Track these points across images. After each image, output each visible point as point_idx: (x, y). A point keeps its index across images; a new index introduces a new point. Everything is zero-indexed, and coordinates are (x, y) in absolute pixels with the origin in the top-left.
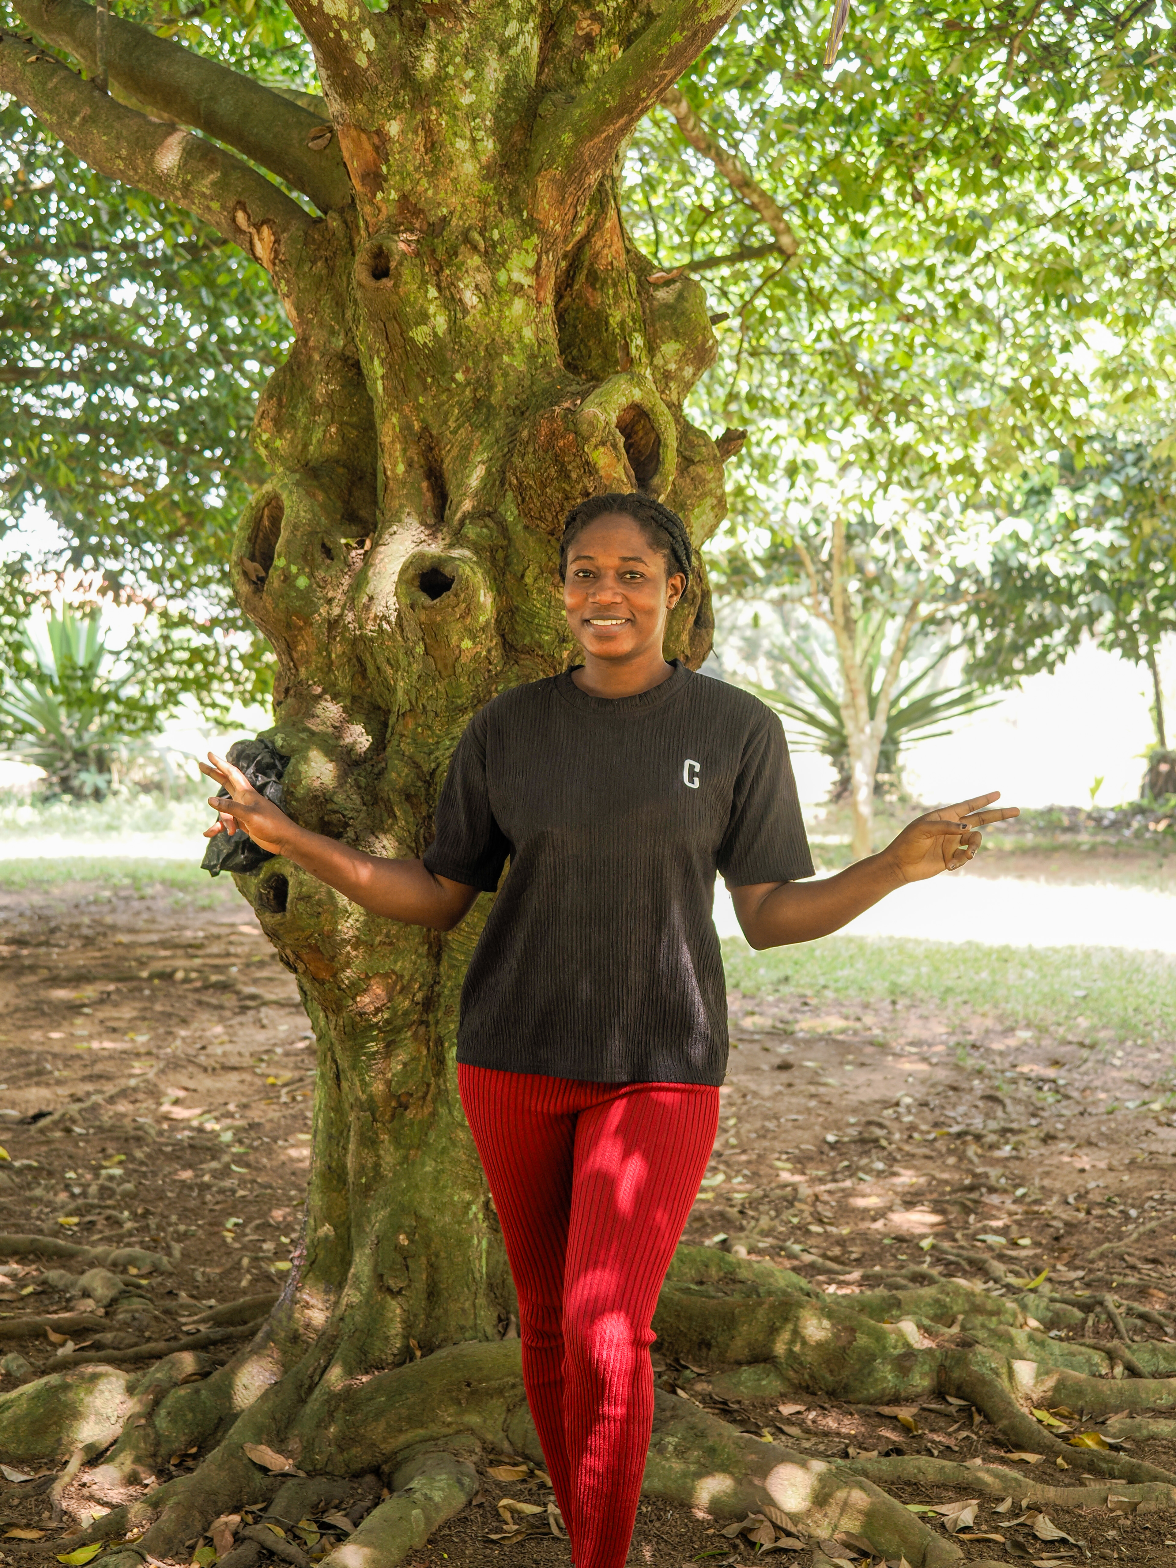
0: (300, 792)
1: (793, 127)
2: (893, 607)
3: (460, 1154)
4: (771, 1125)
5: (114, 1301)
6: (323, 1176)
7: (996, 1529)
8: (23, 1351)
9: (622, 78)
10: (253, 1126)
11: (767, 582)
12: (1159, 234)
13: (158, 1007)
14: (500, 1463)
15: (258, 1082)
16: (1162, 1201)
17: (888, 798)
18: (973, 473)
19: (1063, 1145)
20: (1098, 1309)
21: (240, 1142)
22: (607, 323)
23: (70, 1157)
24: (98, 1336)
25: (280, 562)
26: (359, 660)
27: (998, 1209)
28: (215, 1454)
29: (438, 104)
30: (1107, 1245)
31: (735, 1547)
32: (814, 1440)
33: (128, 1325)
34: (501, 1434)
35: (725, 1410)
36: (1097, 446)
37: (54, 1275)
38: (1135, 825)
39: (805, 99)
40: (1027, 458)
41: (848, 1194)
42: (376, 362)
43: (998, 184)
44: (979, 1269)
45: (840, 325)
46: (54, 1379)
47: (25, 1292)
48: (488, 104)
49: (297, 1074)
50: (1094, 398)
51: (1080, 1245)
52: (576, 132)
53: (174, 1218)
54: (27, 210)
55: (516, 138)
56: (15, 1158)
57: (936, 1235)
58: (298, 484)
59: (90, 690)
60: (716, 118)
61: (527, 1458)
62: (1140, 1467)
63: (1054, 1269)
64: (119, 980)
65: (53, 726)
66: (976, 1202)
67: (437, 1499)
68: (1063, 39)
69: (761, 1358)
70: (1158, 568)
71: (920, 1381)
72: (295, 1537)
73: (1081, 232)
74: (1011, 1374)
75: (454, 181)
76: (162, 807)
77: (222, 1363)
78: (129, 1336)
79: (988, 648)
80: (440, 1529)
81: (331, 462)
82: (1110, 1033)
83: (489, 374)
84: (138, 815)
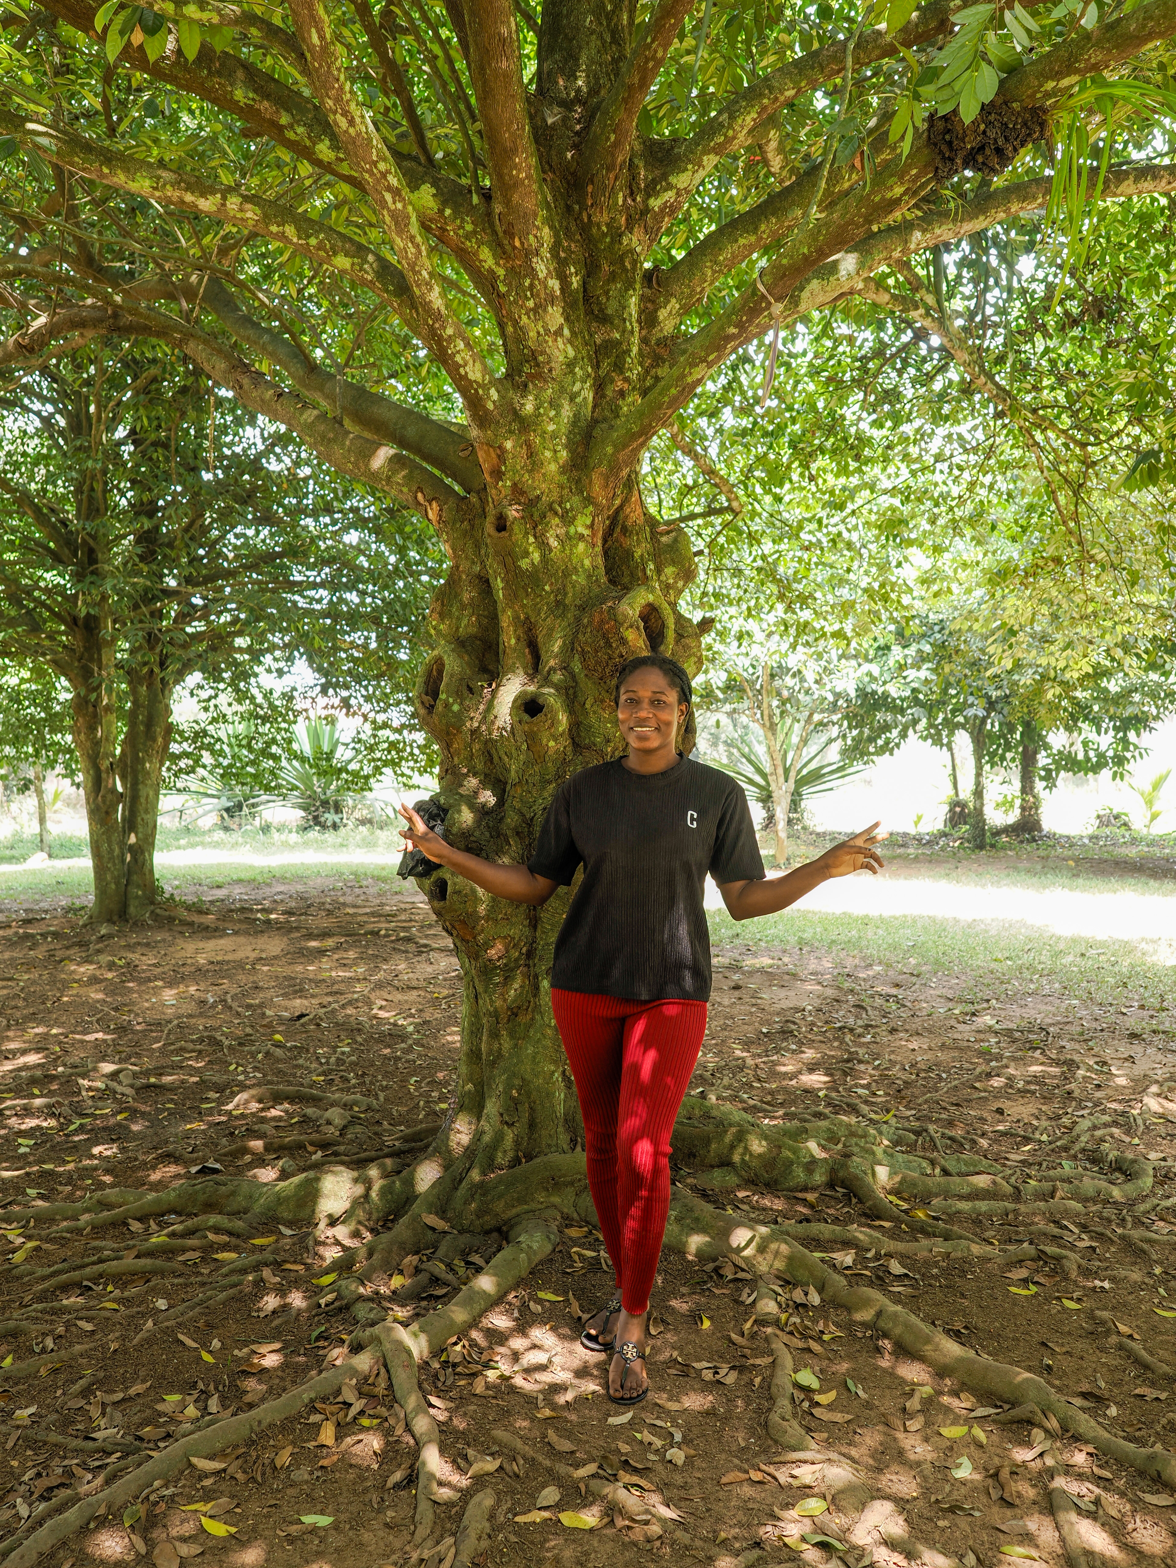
0: (455, 830)
1: (739, 439)
2: (798, 716)
3: (549, 1043)
4: (729, 1022)
5: (345, 1127)
6: (467, 1055)
7: (866, 1268)
8: (292, 1156)
9: (641, 414)
10: (425, 1022)
11: (725, 701)
12: (953, 499)
13: (370, 952)
14: (572, 1226)
15: (429, 996)
16: (961, 1068)
17: (796, 827)
18: (846, 638)
19: (902, 1035)
20: (924, 1134)
21: (418, 1032)
22: (633, 556)
23: (319, 1041)
24: (336, 1148)
25: (443, 696)
26: (489, 753)
27: (864, 1073)
28: (404, 1220)
29: (534, 431)
30: (929, 1095)
31: (711, 1277)
32: (757, 1213)
33: (353, 1141)
34: (572, 1209)
35: (704, 1195)
36: (917, 621)
37: (310, 1111)
38: (941, 843)
39: (746, 422)
40: (876, 631)
41: (775, 1064)
42: (499, 580)
43: (859, 470)
44: (853, 1109)
45: (766, 552)
46: (311, 1174)
47: (293, 1121)
48: (563, 430)
49: (451, 992)
50: (915, 594)
51: (913, 1095)
52: (615, 446)
53: (380, 1077)
54: (296, 490)
55: (580, 450)
56: (287, 1041)
57: (827, 1089)
58: (453, 650)
59: (331, 766)
60: (694, 434)
61: (588, 1223)
62: (951, 1230)
63: (898, 1109)
64: (347, 935)
65: (309, 786)
66: (851, 1069)
67: (535, 1248)
68: (896, 386)
69: (725, 1163)
70: (953, 692)
71: (819, 1178)
72: (452, 1270)
73: (908, 498)
74: (874, 1174)
75: (544, 475)
76: (372, 833)
77: (409, 1165)
78: (354, 1149)
79: (854, 739)
80: (536, 1265)
81: (472, 638)
82: (929, 968)
83: (564, 587)
84: (358, 838)
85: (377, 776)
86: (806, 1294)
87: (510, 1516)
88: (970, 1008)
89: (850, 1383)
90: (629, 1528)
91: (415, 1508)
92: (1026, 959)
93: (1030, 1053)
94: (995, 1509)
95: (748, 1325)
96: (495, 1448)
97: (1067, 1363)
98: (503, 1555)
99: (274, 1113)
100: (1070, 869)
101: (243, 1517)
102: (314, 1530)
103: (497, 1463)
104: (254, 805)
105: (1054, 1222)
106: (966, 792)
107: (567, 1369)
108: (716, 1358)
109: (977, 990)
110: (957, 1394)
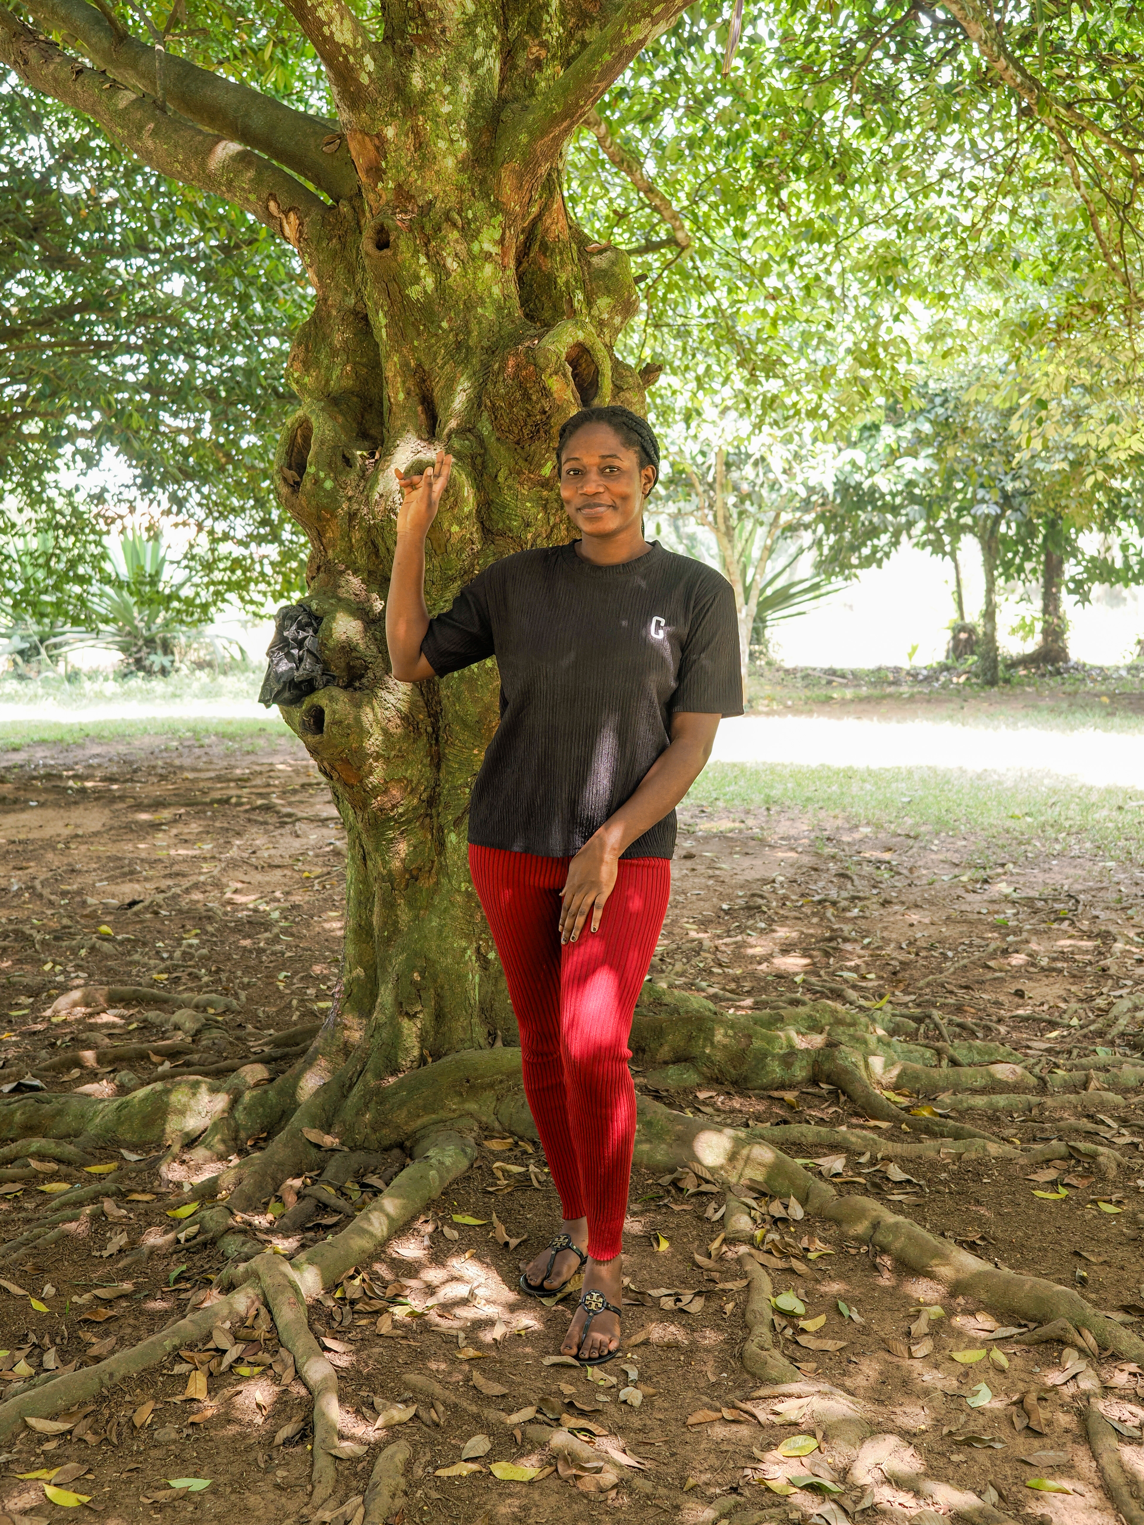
0: (331, 643)
2: (761, 517)
3: (458, 912)
5: (198, 1032)
6: (355, 932)
7: (859, 1174)
8: (132, 1068)
9: (565, 90)
10: (294, 907)
11: (668, 498)
12: (965, 229)
13: (218, 824)
14: (493, 1137)
15: (297, 876)
16: (971, 945)
17: (758, 663)
19: (896, 908)
20: (927, 1021)
21: (286, 918)
22: (555, 283)
23: (159, 932)
24: (187, 1057)
25: (311, 470)
26: (373, 543)
27: (851, 953)
28: (282, 1136)
29: (424, 113)
30: (931, 977)
31: (669, 1192)
32: (723, 1116)
33: (211, 1049)
34: (493, 1117)
35: (657, 1096)
37: (152, 1015)
38: (942, 679)
39: (693, 129)
41: (740, 946)
42: (381, 314)
44: (838, 995)
45: (723, 303)
46: (158, 1086)
47: (131, 1027)
48: (462, 113)
49: (325, 870)
51: (912, 977)
52: (530, 133)
53: (239, 973)
54: (98, 220)
55: (484, 139)
56: (117, 933)
57: (806, 973)
58: (323, 409)
59: (157, 592)
60: (626, 143)
61: (512, 1134)
62: (962, 1128)
63: (893, 994)
64: (187, 805)
65: (128, 620)
66: (834, 948)
67: (448, 1164)
68: (890, 79)
69: (682, 1058)
70: (959, 485)
71: (800, 1073)
72: (343, 1194)
73: (905, 228)
74: (867, 1066)
75: (438, 173)
76: (214, 680)
77: (283, 1072)
78: (211, 1056)
79: (832, 548)
80: (450, 1184)
81: (348, 393)
82: (929, 828)
83: (467, 323)
84: (196, 686)
85: (219, 603)
86: (786, 1207)
87: (430, 1469)
88: (982, 874)
89: (842, 1306)
90: (577, 1477)
91: (312, 1465)
92: (1050, 815)
93: (1055, 926)
94: (1020, 1440)
95: (716, 1244)
96: (408, 1394)
97: (1104, 1275)
98: (423, 1513)
99: (106, 1018)
100: (1103, 706)
101: (97, 1484)
102: (186, 1496)
103: (411, 1411)
104: (56, 646)
105: (1088, 1116)
106: (974, 615)
107: (494, 1302)
108: (677, 1283)
109: (989, 852)
110: (972, 1314)
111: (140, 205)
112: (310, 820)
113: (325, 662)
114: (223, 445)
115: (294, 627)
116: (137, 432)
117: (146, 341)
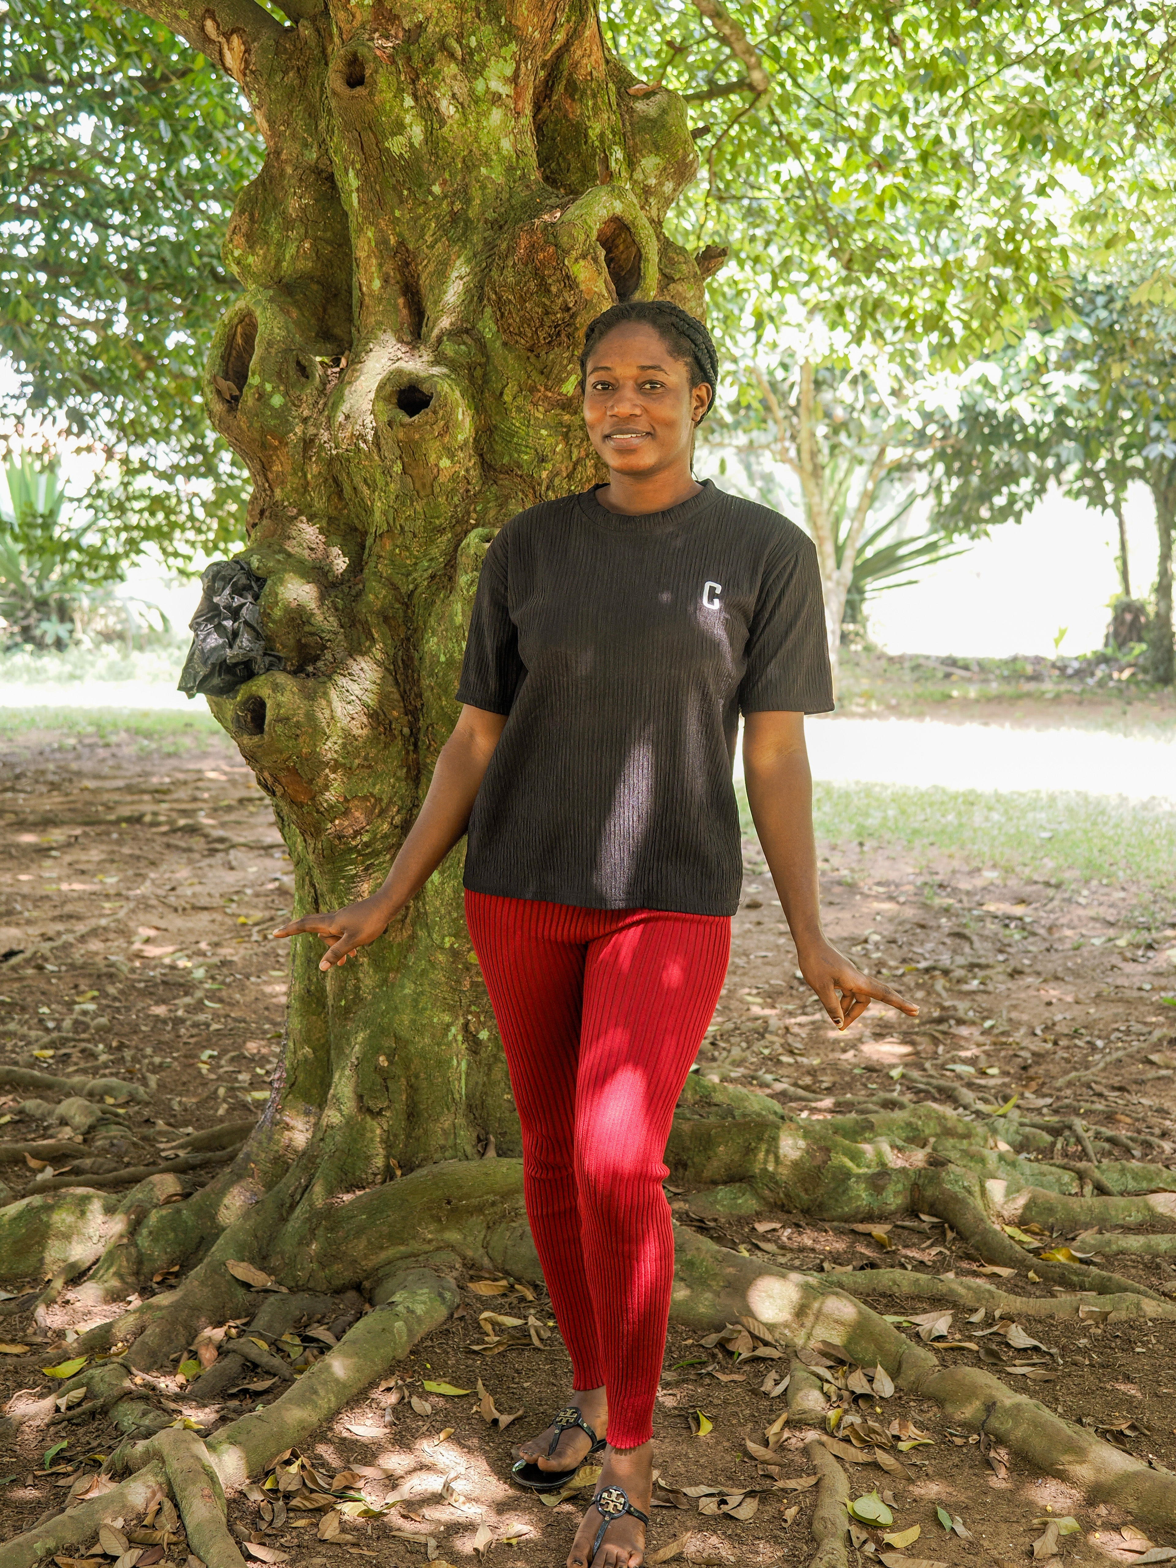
0: (277, 613)
2: (861, 453)
3: (439, 976)
4: (740, 961)
5: (92, 1128)
6: (302, 999)
7: (970, 1338)
8: (2, 1175)
10: (224, 963)
11: (737, 425)
12: (1136, 73)
13: (126, 850)
14: (480, 1278)
15: (229, 921)
16: (1128, 1032)
17: (853, 647)
19: (1030, 980)
20: (1067, 1133)
21: (213, 978)
22: (586, 136)
23: (43, 993)
24: (76, 1162)
25: (254, 380)
26: (335, 480)
27: (966, 1039)
28: (199, 1270)
30: (1073, 1074)
31: (714, 1356)
32: (789, 1256)
33: (108, 1152)
34: (481, 1251)
35: (702, 1227)
37: (31, 1104)
38: (1099, 673)
41: (818, 1026)
42: (351, 173)
44: (948, 1096)
46: (36, 1200)
47: (3, 1120)
49: (267, 914)
51: (1048, 1074)
53: (149, 1051)
57: (905, 1065)
58: (271, 300)
59: (51, 538)
61: (507, 1274)
62: (1110, 1279)
63: (1022, 1096)
64: (86, 824)
65: (13, 575)
66: (944, 1033)
67: (419, 1312)
69: (735, 1177)
70: (1126, 414)
71: (894, 1199)
72: (279, 1350)
73: (1056, 69)
74: (984, 1192)
76: (125, 657)
77: (203, 1185)
78: (108, 1162)
79: (954, 495)
80: (422, 1340)
81: (305, 278)
82: (1076, 873)
83: (466, 188)
84: (101, 665)
85: (133, 556)
86: (871, 1380)
88: (1145, 937)
89: (943, 1515)
95: (776, 1427)
106: (1143, 590)
107: (476, 1500)
108: (722, 1479)
109: (1156, 908)
110: (1117, 1529)
111: (37, 20)
112: (249, 847)
113: (269, 639)
114: (141, 344)
115: (227, 591)
116: (28, 324)
117: (43, 204)
